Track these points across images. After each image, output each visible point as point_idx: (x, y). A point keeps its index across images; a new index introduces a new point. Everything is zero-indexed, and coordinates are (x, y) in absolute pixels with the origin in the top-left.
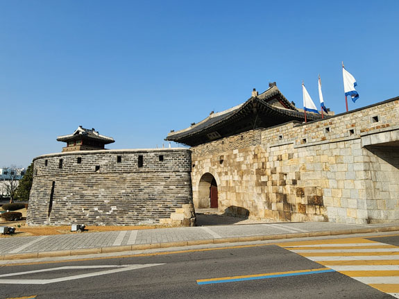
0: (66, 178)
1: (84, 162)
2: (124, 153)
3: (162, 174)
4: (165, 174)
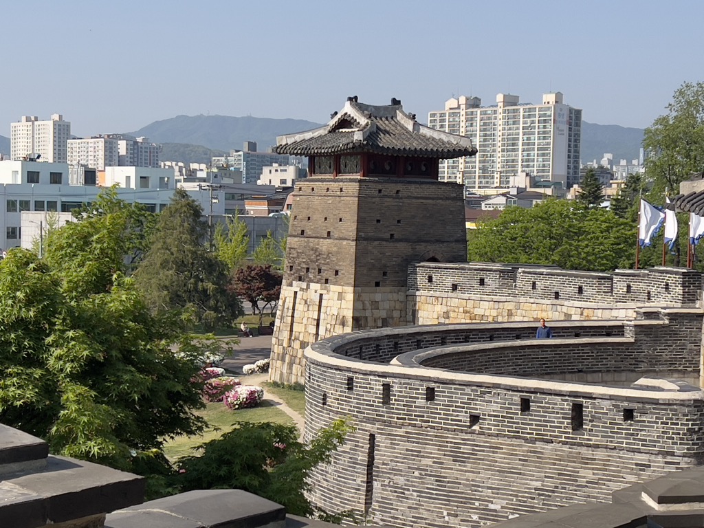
0: (401, 431)
1: (440, 399)
2: (536, 391)
3: (630, 455)
4: (638, 456)
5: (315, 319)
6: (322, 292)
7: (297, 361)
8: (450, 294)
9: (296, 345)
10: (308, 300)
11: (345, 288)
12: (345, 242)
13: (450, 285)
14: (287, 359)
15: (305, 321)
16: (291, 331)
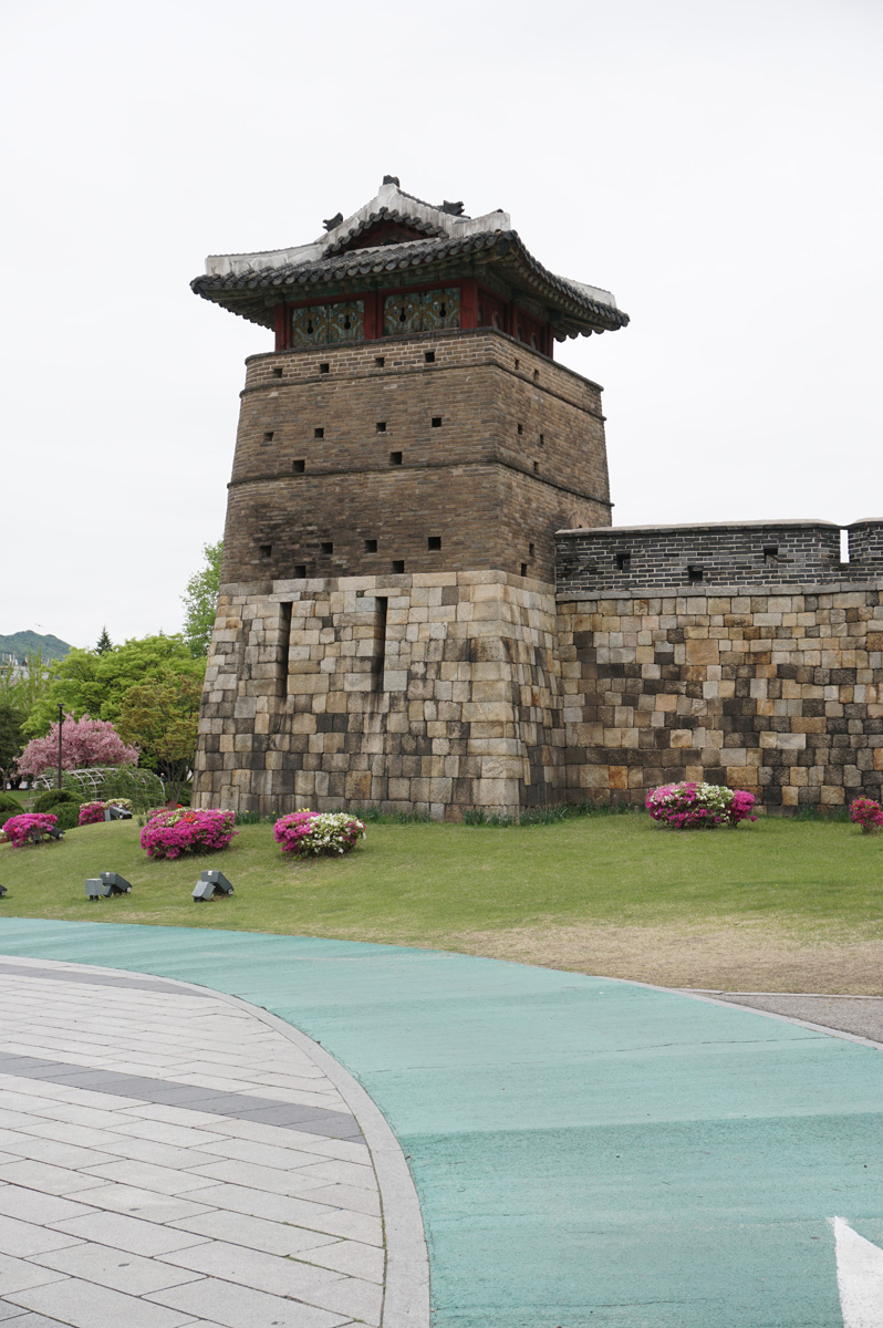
5: (363, 659)
6: (382, 593)
7: (312, 761)
8: (684, 590)
9: (305, 724)
10: (335, 618)
11: (467, 574)
12: (457, 472)
13: (681, 569)
14: (273, 760)
15: (328, 665)
16: (282, 695)
